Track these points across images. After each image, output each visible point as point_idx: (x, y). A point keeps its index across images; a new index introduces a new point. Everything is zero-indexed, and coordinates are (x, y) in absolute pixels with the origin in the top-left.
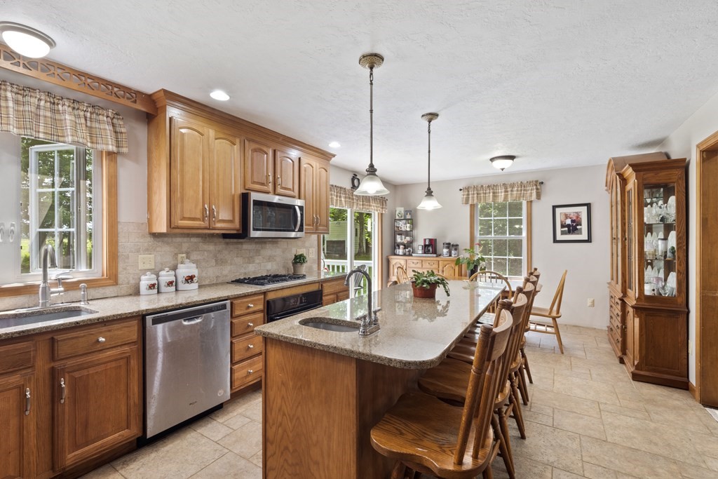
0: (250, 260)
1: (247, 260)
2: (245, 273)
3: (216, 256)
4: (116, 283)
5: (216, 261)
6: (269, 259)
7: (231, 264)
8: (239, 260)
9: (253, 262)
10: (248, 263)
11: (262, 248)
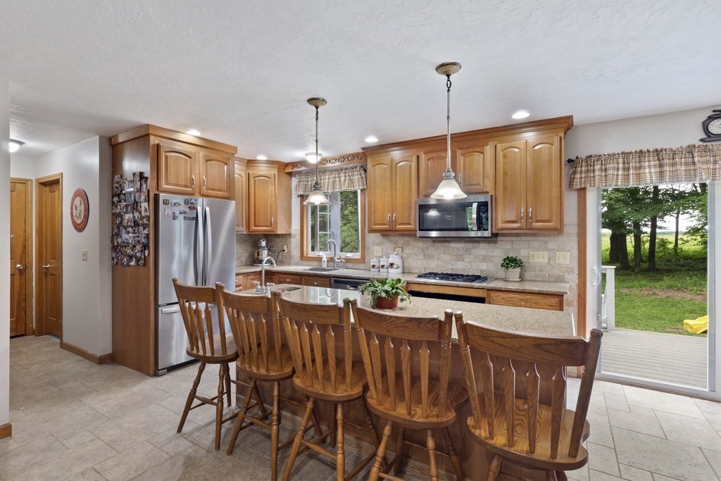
0: (460, 258)
1: (454, 257)
2: (453, 269)
3: (424, 252)
4: (364, 262)
5: (424, 255)
6: (483, 259)
7: (438, 259)
8: (446, 257)
9: (463, 260)
10: (456, 260)
11: (474, 247)
